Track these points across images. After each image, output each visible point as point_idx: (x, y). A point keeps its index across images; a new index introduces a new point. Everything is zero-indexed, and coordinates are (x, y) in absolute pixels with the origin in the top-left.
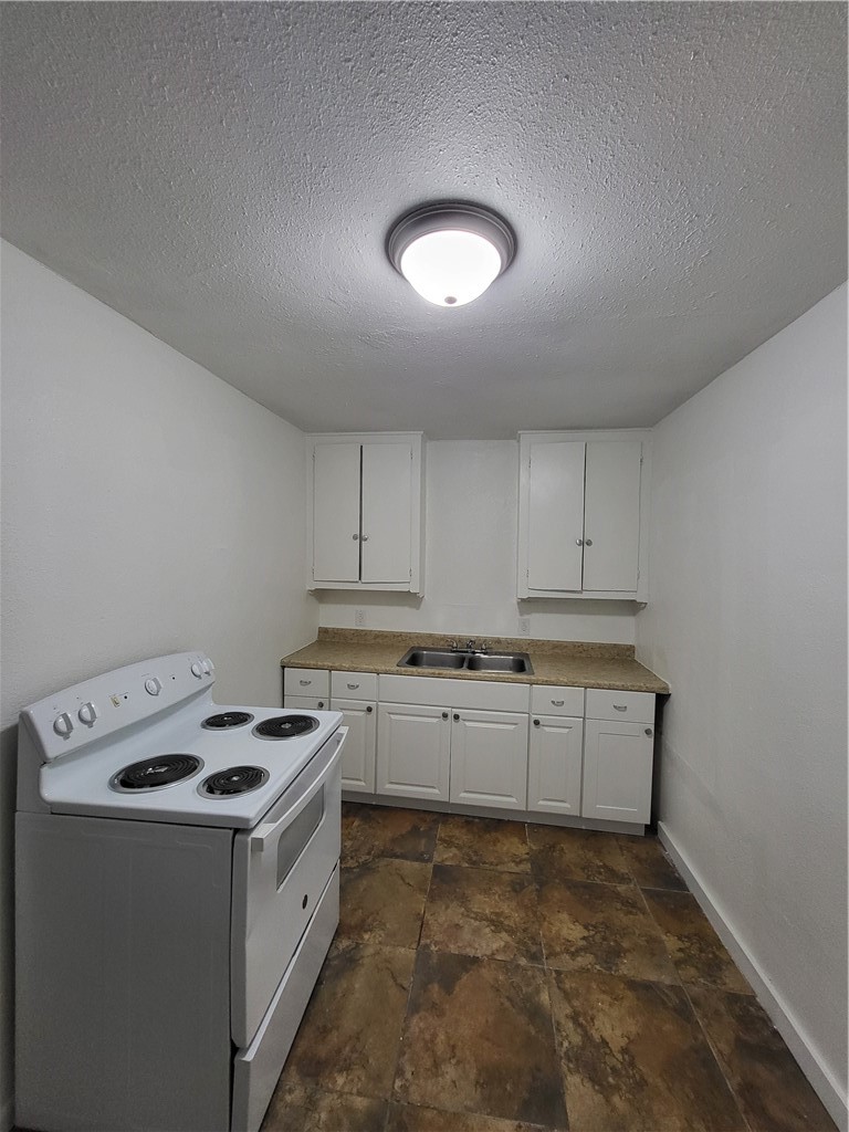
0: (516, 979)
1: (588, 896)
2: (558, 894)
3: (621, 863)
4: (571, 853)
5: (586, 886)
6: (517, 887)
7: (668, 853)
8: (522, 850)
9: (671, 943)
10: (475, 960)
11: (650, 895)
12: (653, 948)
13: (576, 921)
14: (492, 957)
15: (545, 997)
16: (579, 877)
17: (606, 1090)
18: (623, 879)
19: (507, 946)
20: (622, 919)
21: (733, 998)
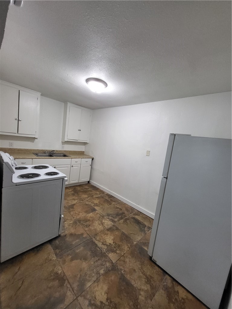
0: (82, 203)
1: (85, 192)
2: (81, 193)
3: (87, 187)
4: (79, 188)
5: (84, 191)
6: (73, 195)
7: (92, 184)
8: (70, 190)
9: (98, 193)
10: (74, 204)
11: (93, 189)
12: (96, 194)
13: (85, 195)
14: (76, 203)
15: (87, 203)
16: (82, 190)
17: (99, 206)
18: (88, 189)
19: (78, 201)
20: (91, 193)
21: (106, 195)
